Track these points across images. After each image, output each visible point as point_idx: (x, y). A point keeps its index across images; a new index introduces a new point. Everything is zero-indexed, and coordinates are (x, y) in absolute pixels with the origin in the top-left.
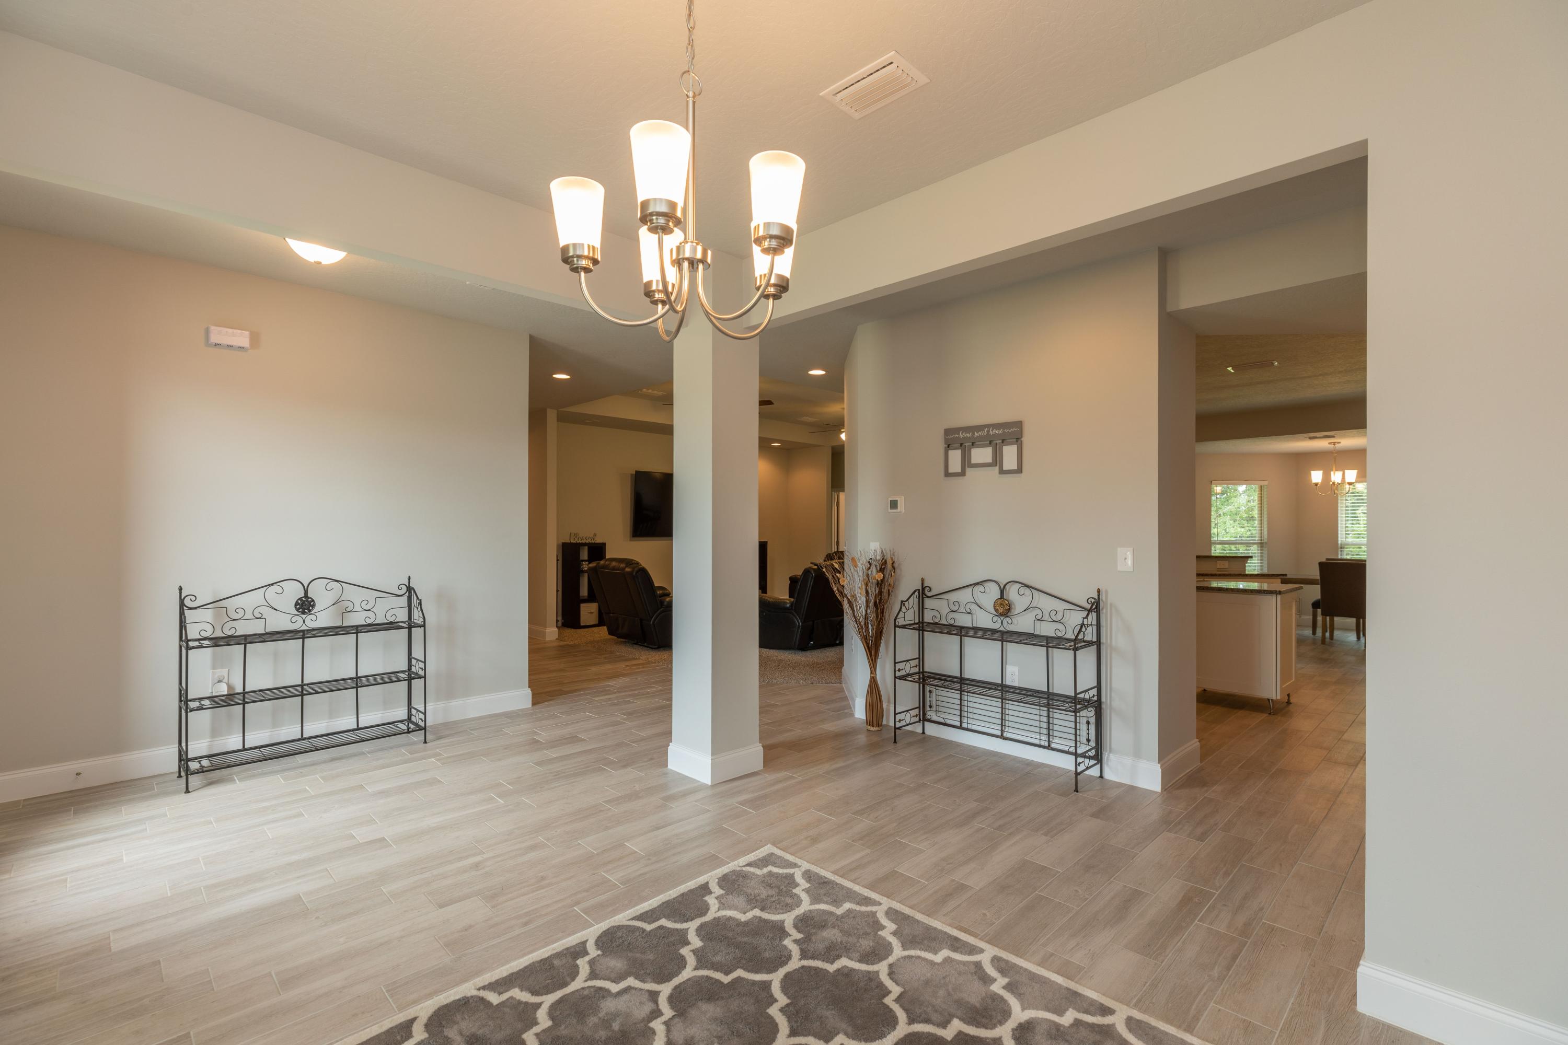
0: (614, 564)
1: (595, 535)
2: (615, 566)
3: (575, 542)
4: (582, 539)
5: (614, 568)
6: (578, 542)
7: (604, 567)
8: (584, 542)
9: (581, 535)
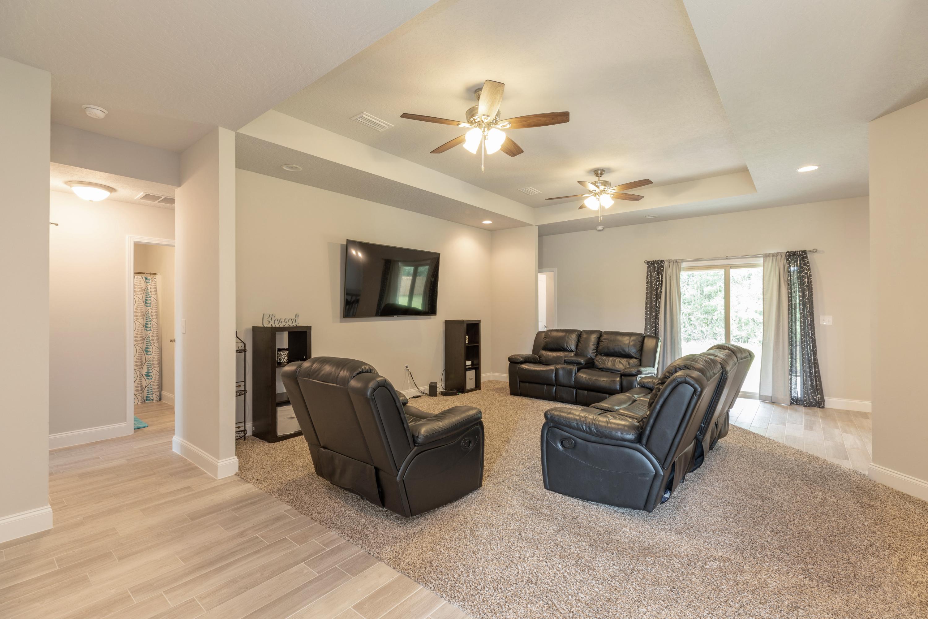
0: (327, 368)
1: (297, 316)
2: (330, 374)
3: (269, 326)
4: (280, 321)
5: (327, 378)
6: (274, 326)
7: (310, 374)
8: (282, 325)
9: (278, 317)
